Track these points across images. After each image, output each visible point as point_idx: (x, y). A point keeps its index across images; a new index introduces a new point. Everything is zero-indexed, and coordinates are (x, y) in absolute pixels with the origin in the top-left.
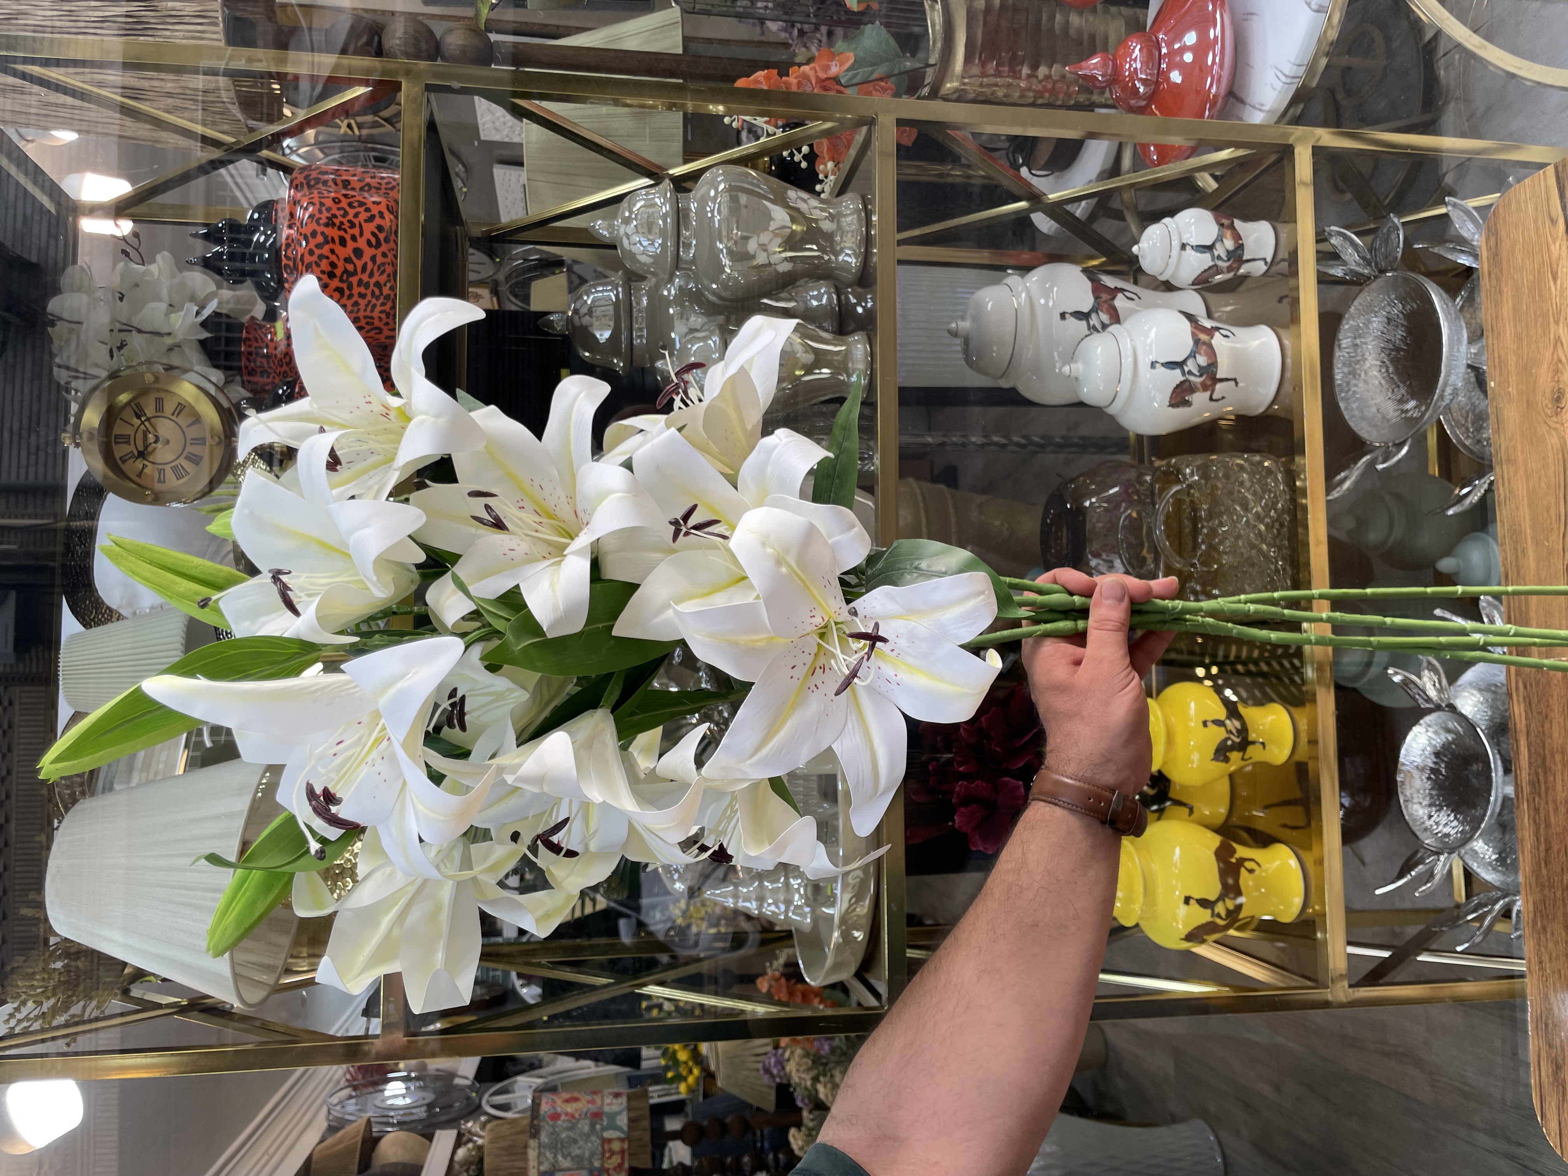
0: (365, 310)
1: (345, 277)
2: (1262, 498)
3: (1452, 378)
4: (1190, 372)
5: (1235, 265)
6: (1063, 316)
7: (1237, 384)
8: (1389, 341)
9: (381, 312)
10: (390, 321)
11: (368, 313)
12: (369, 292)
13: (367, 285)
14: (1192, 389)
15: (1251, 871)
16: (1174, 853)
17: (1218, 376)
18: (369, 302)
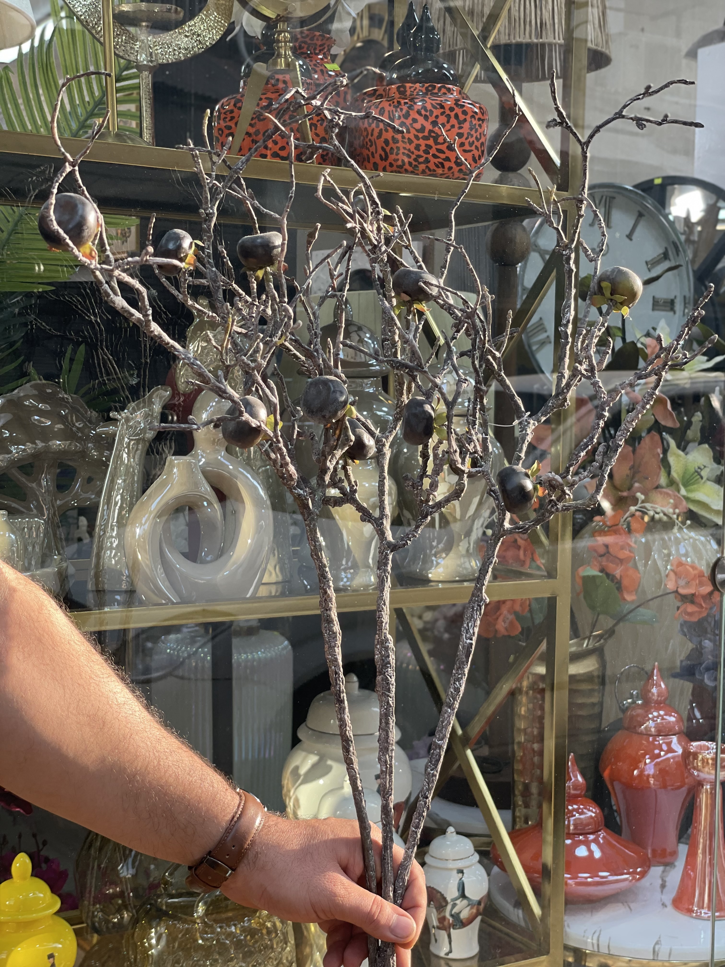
0: (404, 148)
1: (433, 134)
9: (403, 161)
10: (394, 168)
11: (402, 151)
12: (421, 153)
13: (427, 152)
18: (413, 153)
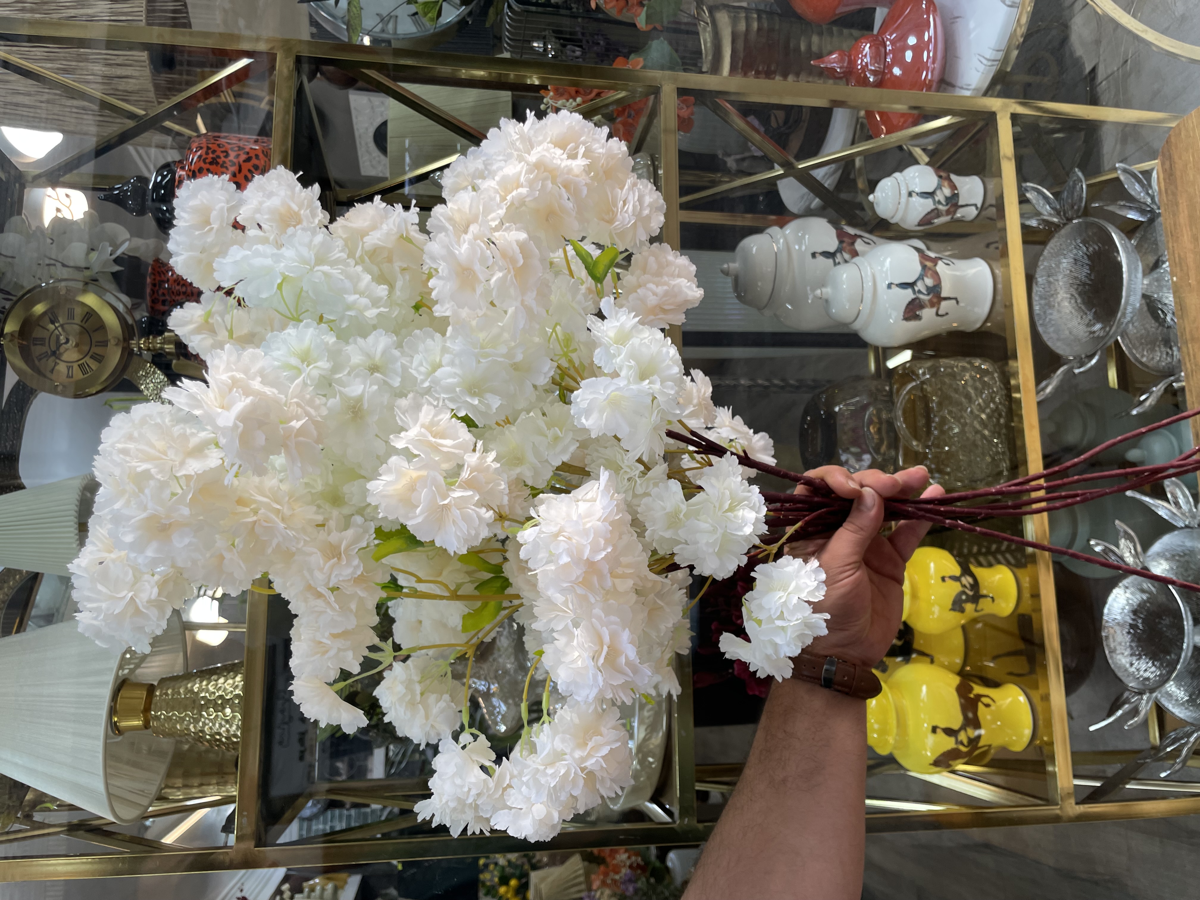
2: (982, 393)
3: (1132, 299)
4: (920, 292)
5: (952, 209)
6: (814, 255)
7: (958, 302)
8: (1076, 278)
14: (922, 306)
15: (987, 706)
16: (921, 690)
17: (944, 294)
